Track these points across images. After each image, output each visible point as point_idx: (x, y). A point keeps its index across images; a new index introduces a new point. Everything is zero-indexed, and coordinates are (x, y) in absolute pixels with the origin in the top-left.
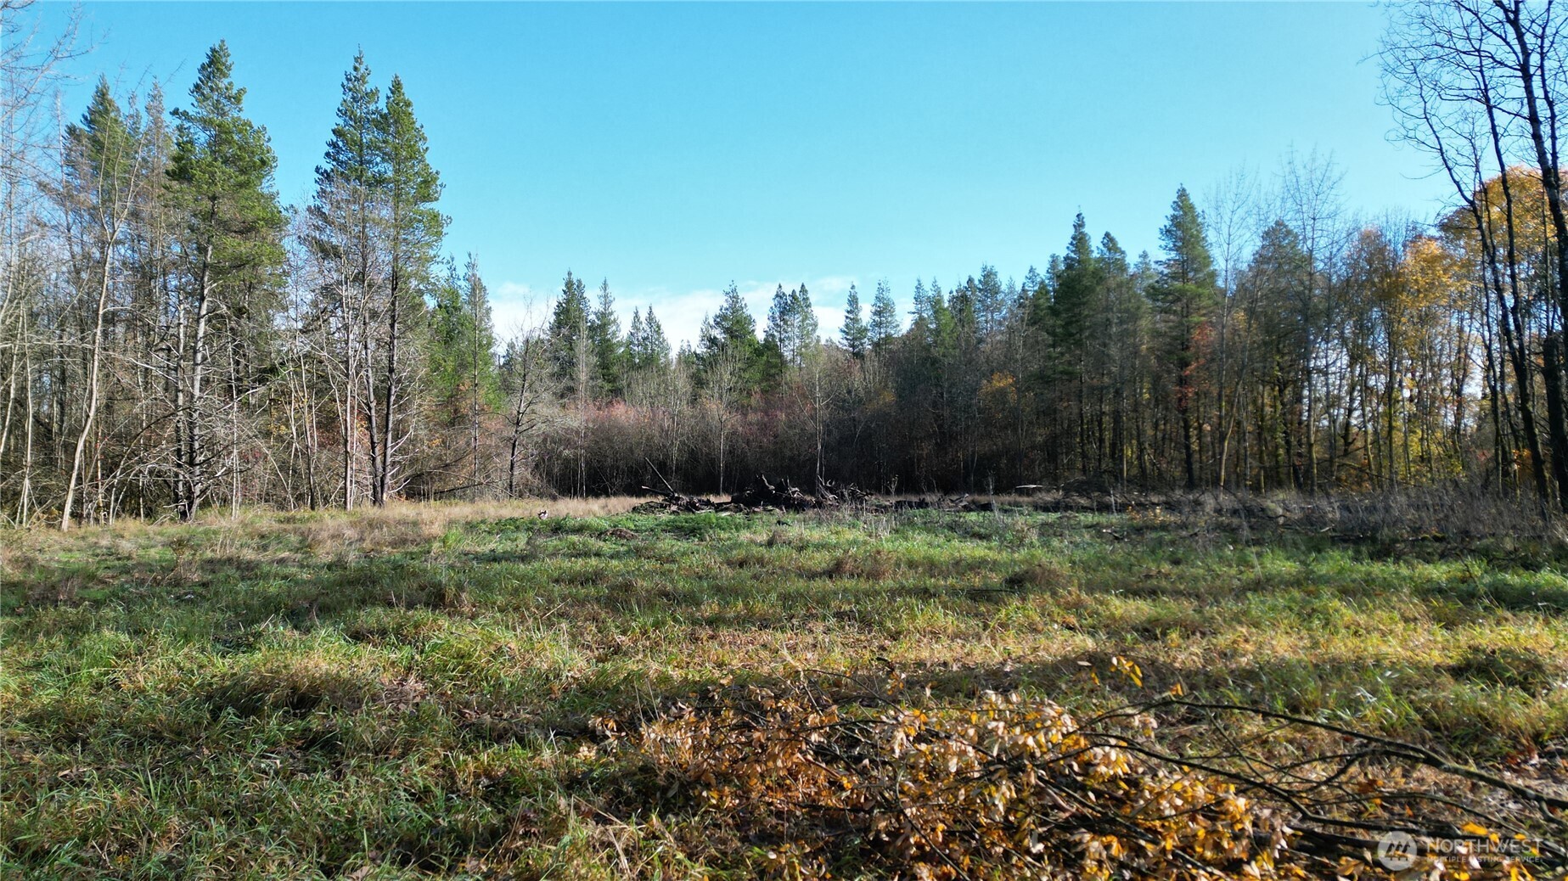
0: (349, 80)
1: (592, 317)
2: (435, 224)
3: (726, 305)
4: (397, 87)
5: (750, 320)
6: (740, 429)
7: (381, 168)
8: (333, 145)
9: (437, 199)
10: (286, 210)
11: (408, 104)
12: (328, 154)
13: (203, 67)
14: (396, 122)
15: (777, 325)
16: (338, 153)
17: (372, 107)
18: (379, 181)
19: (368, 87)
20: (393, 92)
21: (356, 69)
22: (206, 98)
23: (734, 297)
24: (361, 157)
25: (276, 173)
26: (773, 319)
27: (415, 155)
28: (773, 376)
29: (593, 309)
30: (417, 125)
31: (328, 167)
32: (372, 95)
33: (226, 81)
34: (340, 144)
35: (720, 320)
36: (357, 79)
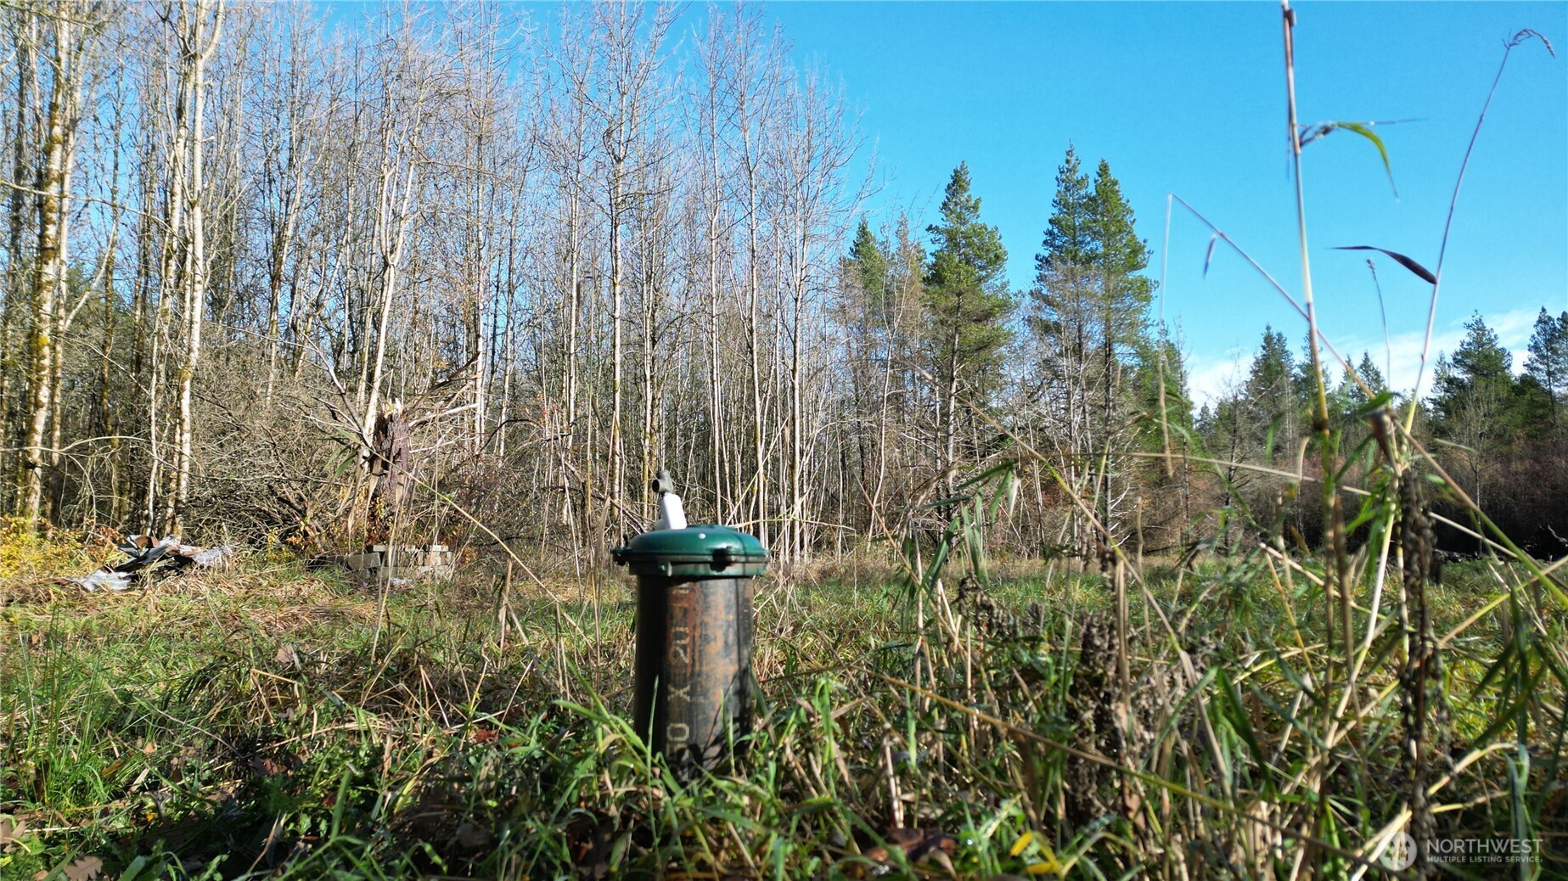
0: (1062, 172)
1: (1296, 371)
2: (1143, 291)
3: (1468, 340)
4: (1104, 170)
5: (1502, 354)
6: (1502, 480)
7: (1093, 245)
8: (1050, 233)
9: (1145, 266)
10: (1016, 295)
11: (1115, 183)
12: (1045, 242)
13: (949, 187)
14: (1104, 202)
15: (1543, 357)
16: (1054, 239)
17: (1082, 192)
18: (1090, 258)
19: (1078, 176)
20: (1100, 176)
21: (1068, 161)
22: (952, 212)
23: (1479, 328)
24: (1074, 238)
25: (1007, 265)
26: (1535, 348)
27: (1124, 229)
28: (1542, 417)
29: (1297, 362)
30: (1123, 201)
31: (1046, 253)
32: (1081, 183)
33: (966, 195)
34: (1056, 231)
35: (1460, 359)
36: (1069, 170)
